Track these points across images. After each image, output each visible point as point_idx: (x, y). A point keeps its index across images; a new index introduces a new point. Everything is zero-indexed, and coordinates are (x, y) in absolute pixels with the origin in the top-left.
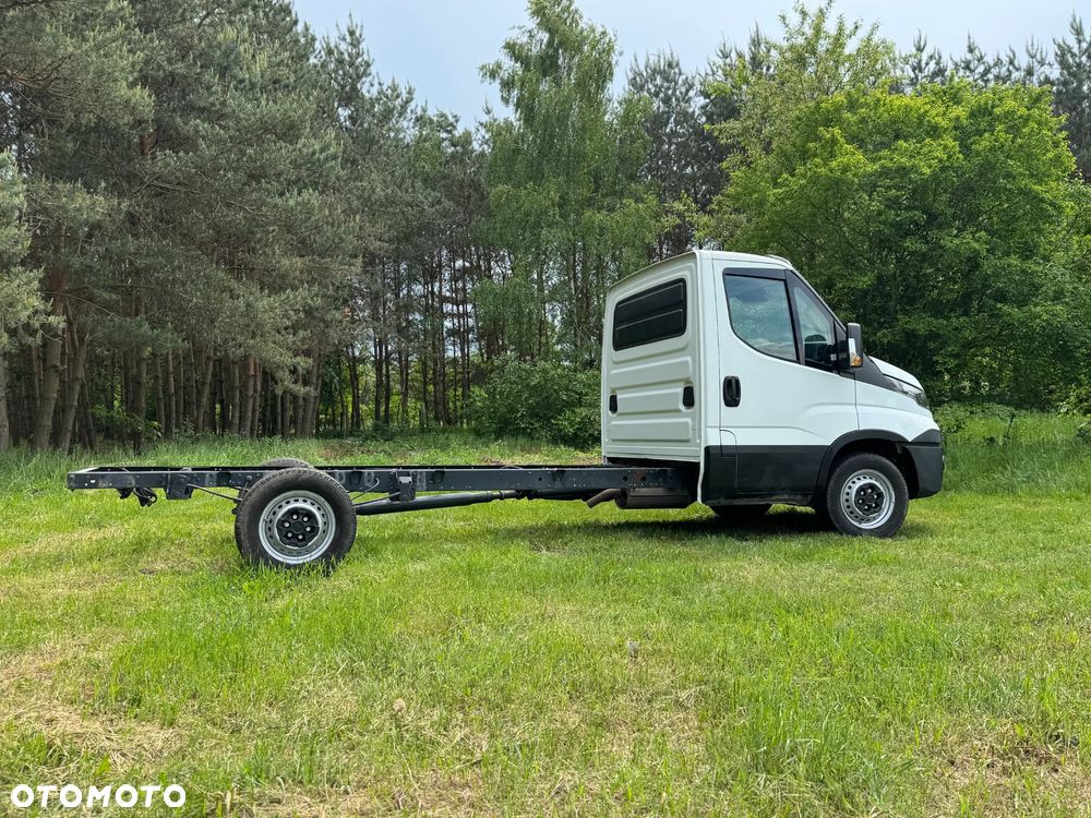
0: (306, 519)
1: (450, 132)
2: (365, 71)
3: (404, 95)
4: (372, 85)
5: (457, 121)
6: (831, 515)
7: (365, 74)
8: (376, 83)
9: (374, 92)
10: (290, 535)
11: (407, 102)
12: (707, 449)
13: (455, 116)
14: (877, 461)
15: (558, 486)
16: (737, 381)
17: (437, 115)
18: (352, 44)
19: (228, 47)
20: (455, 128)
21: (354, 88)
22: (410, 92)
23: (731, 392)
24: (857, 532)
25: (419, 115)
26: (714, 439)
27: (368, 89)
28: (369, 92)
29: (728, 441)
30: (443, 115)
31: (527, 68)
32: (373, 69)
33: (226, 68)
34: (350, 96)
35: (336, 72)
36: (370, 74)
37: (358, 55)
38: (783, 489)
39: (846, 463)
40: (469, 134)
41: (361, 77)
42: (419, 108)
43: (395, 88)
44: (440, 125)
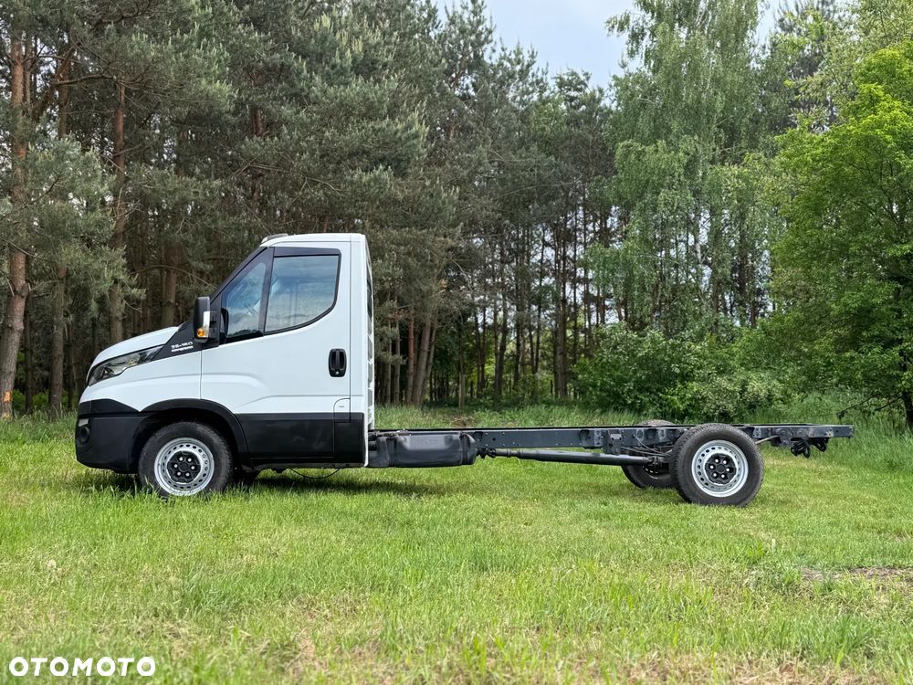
1: (580, 90)
2: (486, 39)
3: (527, 59)
4: (494, 51)
5: (588, 79)
7: (487, 41)
8: (499, 50)
9: (496, 57)
11: (529, 66)
13: (586, 74)
17: (567, 74)
18: (473, 12)
19: (322, 35)
20: (586, 86)
21: (477, 57)
22: (532, 56)
25: (539, 78)
27: (490, 56)
28: (490, 58)
30: (574, 74)
31: (660, 18)
32: (495, 36)
33: (321, 55)
34: (477, 64)
35: (457, 40)
36: (491, 41)
37: (479, 22)
40: (601, 91)
41: (482, 44)
42: (540, 71)
43: (518, 52)
44: (571, 83)
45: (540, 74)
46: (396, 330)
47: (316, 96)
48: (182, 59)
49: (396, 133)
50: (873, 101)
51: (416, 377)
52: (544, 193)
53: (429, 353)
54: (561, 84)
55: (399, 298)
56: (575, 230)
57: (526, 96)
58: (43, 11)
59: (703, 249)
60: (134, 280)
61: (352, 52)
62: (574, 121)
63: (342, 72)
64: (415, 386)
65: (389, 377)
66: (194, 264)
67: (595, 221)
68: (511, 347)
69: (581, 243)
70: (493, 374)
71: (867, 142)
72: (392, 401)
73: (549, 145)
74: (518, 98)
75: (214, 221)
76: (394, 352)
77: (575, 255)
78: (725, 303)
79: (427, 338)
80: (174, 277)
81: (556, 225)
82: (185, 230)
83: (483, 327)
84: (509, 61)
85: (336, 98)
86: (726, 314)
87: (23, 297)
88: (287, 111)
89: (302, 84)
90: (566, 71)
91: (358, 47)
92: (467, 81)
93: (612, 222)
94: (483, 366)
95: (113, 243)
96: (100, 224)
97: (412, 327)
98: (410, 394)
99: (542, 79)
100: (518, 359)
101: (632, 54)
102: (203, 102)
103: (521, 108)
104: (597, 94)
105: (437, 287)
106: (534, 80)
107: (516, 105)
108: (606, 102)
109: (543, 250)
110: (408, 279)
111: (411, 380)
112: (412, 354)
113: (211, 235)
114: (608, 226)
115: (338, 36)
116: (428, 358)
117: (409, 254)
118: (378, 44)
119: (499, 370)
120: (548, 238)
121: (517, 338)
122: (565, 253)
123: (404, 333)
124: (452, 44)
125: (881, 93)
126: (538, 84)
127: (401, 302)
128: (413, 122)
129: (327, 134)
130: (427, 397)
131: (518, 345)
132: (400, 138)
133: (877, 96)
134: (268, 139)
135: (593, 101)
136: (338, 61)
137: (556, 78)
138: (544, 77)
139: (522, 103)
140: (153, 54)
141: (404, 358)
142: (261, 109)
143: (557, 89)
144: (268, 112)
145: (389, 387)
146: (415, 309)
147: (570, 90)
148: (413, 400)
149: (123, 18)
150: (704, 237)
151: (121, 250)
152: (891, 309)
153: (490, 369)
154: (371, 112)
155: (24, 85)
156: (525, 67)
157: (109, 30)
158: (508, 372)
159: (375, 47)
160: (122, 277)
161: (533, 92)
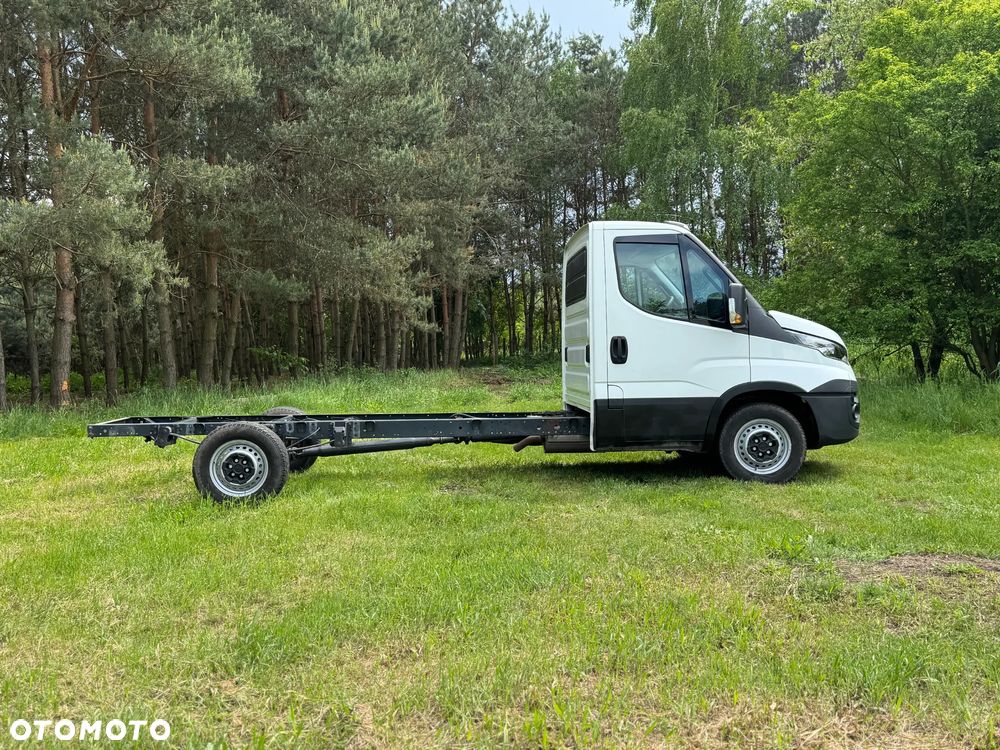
0: (245, 462)
1: (593, 53)
2: (497, 5)
3: (540, 23)
5: (600, 42)
6: (724, 461)
7: (498, 8)
8: (510, 14)
9: (509, 22)
10: (233, 474)
11: (542, 31)
12: (596, 401)
13: (598, 37)
14: (770, 411)
15: (477, 433)
16: (624, 342)
17: (580, 38)
20: (599, 49)
21: (490, 25)
22: (545, 21)
23: (619, 350)
24: (749, 477)
25: (553, 42)
26: (601, 393)
27: (504, 23)
28: (503, 25)
29: (615, 394)
30: (586, 38)
33: (341, 34)
34: (488, 32)
36: (502, 7)
38: (672, 438)
39: (739, 413)
40: (613, 53)
41: (494, 12)
42: (554, 35)
43: (531, 17)
44: (585, 46)
45: (553, 38)
46: (430, 299)
47: (340, 78)
48: (204, 51)
49: (417, 110)
50: (882, 63)
51: (451, 340)
52: (564, 158)
53: (463, 316)
54: (574, 48)
55: (431, 266)
56: (595, 189)
57: (541, 62)
58: (63, 9)
59: (717, 203)
60: (176, 270)
61: (370, 28)
62: (588, 85)
63: (362, 50)
64: (451, 349)
65: (427, 341)
66: (233, 249)
67: (612, 181)
68: (539, 304)
69: (600, 203)
70: (524, 331)
71: (876, 108)
72: (431, 366)
73: (565, 111)
74: (534, 64)
75: (249, 206)
76: (430, 321)
77: (596, 214)
78: (738, 252)
79: (460, 302)
80: (215, 262)
81: (576, 186)
82: (221, 216)
83: (513, 288)
84: (522, 27)
85: (359, 78)
86: (739, 263)
87: (71, 290)
88: (311, 95)
89: (324, 68)
90: (578, 35)
91: (376, 23)
92: (483, 49)
93: (630, 180)
94: (514, 324)
95: (151, 236)
96: (137, 220)
97: (445, 293)
98: (447, 356)
99: (556, 43)
100: (546, 316)
101: (639, 20)
102: (228, 91)
103: (537, 73)
104: (609, 57)
105: (466, 253)
106: (549, 44)
107: (532, 70)
108: (618, 64)
109: (565, 209)
110: (438, 249)
111: (447, 342)
112: (447, 319)
113: (248, 220)
114: (626, 184)
115: (356, 14)
116: (462, 321)
117: (438, 223)
118: (396, 19)
119: (529, 327)
120: (569, 199)
121: (544, 296)
122: (586, 213)
123: (438, 301)
124: (465, 14)
125: (889, 56)
126: (552, 49)
127: (433, 271)
128: (434, 97)
129: (352, 115)
130: (463, 356)
131: (546, 303)
132: (421, 115)
133: (886, 60)
134: (295, 123)
135: (605, 64)
136: (357, 41)
137: (569, 43)
138: (558, 41)
139: (538, 67)
140: (176, 48)
141: (439, 326)
142: (286, 90)
143: (571, 53)
144: (293, 95)
145: (427, 351)
146: (447, 276)
147: (583, 54)
148: (450, 363)
149: (145, 11)
150: (717, 191)
151: (159, 243)
152: (901, 264)
153: (520, 326)
154: (392, 89)
155: (54, 81)
156: (538, 32)
157: (132, 25)
158: (537, 328)
159: (392, 23)
160: (163, 269)
161: (547, 57)
